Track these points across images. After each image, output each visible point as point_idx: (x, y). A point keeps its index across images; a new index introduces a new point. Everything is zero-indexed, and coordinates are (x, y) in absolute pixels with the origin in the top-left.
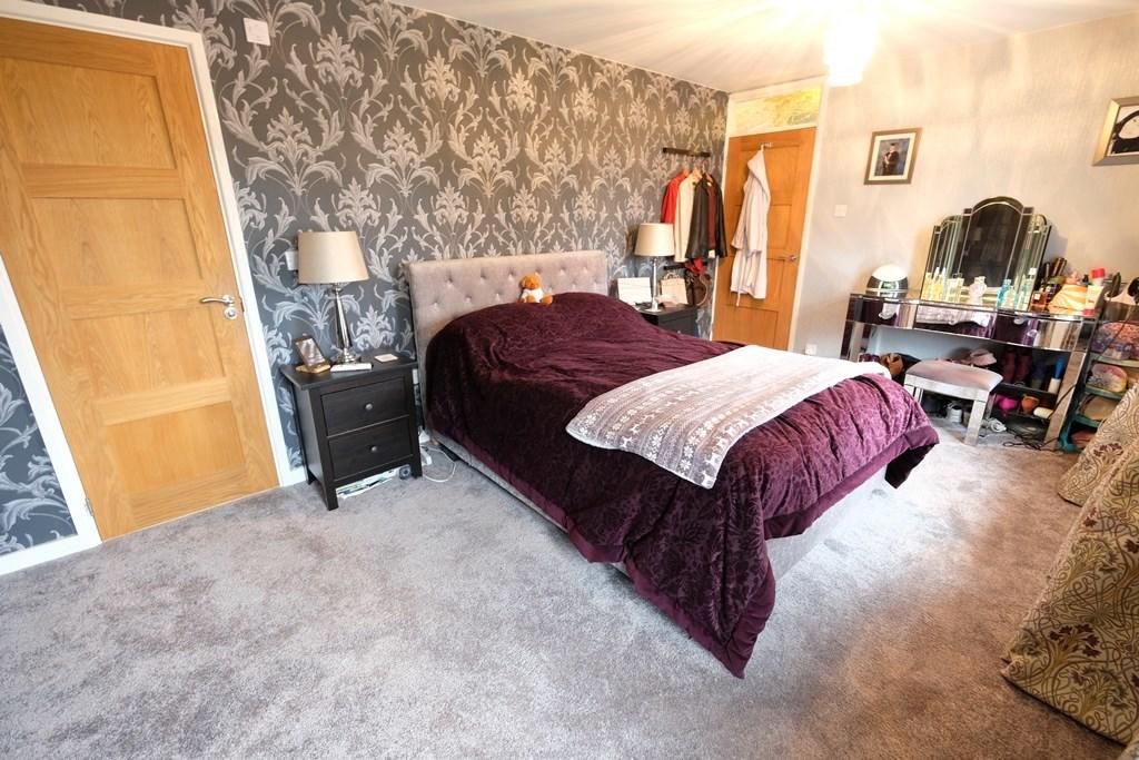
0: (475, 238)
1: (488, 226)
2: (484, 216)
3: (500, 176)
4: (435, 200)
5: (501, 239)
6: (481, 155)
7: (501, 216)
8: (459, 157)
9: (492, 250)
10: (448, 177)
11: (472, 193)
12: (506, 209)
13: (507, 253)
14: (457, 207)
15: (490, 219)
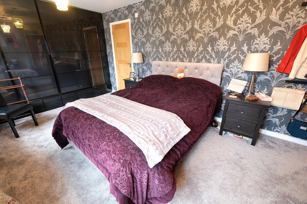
0: (173, 56)
1: (177, 52)
2: (176, 49)
3: (183, 36)
4: (164, 45)
5: (181, 57)
6: (178, 31)
7: (182, 49)
8: (171, 32)
9: (178, 60)
10: (167, 39)
11: (174, 43)
12: (184, 47)
13: (183, 61)
14: (169, 47)
15: (179, 50)
